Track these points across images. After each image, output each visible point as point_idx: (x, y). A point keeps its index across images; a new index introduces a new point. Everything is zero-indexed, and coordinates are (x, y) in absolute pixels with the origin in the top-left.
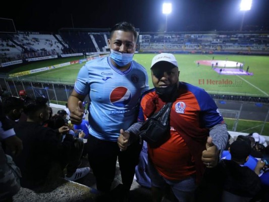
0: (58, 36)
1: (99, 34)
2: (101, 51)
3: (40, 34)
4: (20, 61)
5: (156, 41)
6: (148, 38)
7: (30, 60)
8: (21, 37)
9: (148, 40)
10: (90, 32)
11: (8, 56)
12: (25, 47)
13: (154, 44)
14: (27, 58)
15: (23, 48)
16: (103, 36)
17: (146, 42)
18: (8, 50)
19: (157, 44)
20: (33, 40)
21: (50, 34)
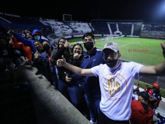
0: (90, 24)
1: (113, 23)
2: (113, 34)
3: (81, 23)
4: (71, 37)
5: (155, 30)
6: (149, 27)
7: (75, 36)
8: (73, 24)
9: (149, 29)
10: (108, 22)
11: (66, 34)
12: (74, 29)
13: (154, 32)
14: (74, 35)
15: (73, 30)
16: (116, 24)
17: (146, 30)
18: (67, 30)
19: (157, 32)
20: (78, 26)
21: (86, 23)
